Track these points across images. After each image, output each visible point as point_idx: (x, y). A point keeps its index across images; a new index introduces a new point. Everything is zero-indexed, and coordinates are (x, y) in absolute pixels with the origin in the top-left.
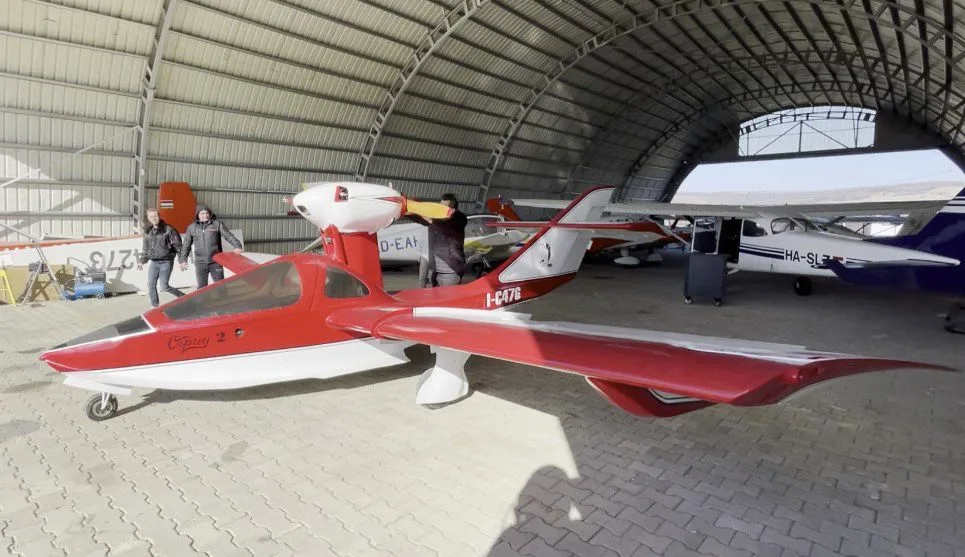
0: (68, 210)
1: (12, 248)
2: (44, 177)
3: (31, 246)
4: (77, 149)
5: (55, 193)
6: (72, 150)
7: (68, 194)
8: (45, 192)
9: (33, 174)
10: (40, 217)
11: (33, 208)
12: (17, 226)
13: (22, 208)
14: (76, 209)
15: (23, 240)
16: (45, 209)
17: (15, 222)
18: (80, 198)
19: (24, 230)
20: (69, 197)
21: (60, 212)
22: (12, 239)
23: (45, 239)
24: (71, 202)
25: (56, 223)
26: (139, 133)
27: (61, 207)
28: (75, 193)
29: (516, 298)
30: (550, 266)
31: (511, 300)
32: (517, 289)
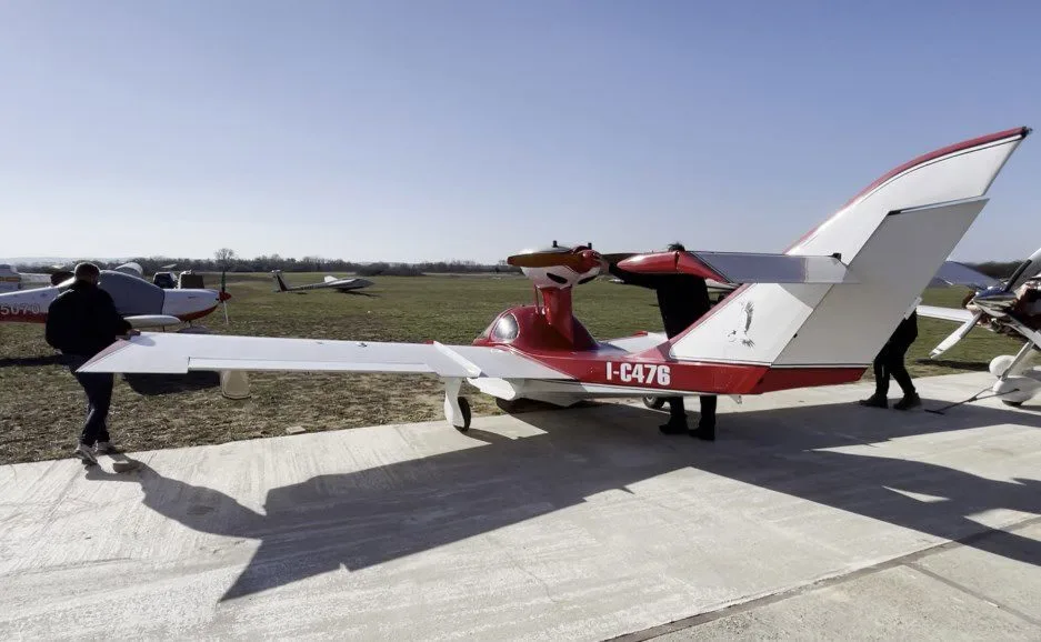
29: (660, 382)
30: (749, 343)
31: (649, 381)
32: (661, 368)
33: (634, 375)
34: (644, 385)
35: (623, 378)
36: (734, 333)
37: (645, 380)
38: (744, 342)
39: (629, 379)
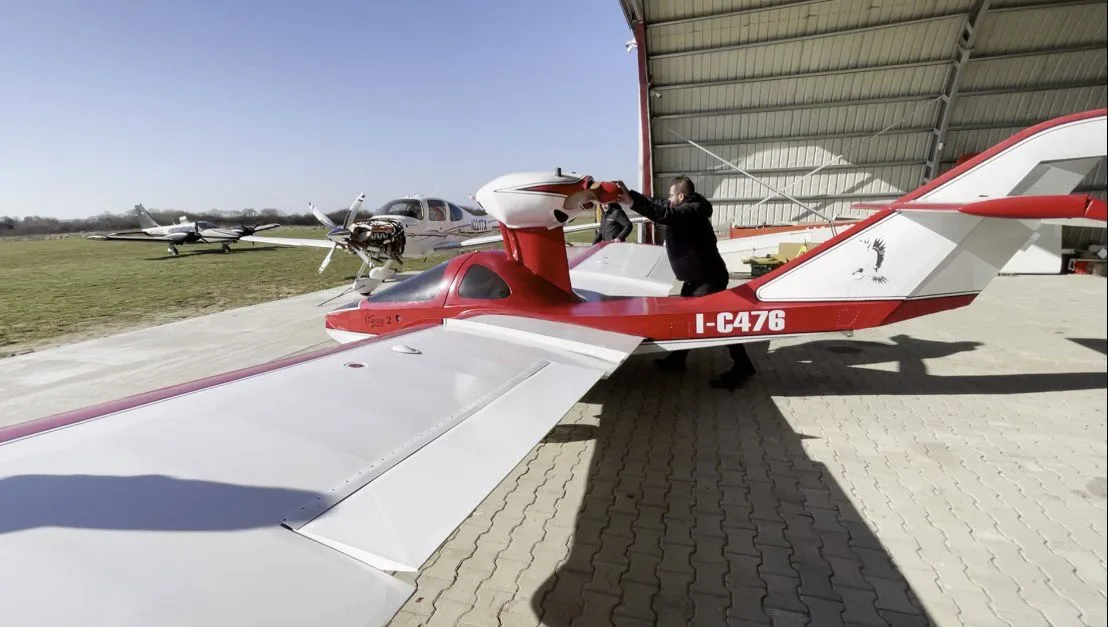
0: (858, 192)
1: (811, 227)
2: (844, 163)
3: (827, 226)
4: (877, 131)
5: (850, 176)
6: (871, 132)
7: (860, 177)
8: (841, 176)
9: (835, 160)
10: (834, 199)
11: (830, 192)
12: (817, 208)
13: (821, 192)
14: (866, 190)
15: (819, 220)
16: (839, 192)
17: (814, 205)
18: (871, 180)
19: (821, 212)
20: (861, 179)
21: (851, 194)
22: (811, 219)
23: (837, 219)
24: (862, 184)
25: (847, 205)
26: (943, 103)
27: (853, 189)
28: (867, 175)
29: (772, 327)
30: (881, 280)
31: (758, 327)
32: (773, 314)
33: (736, 324)
34: (751, 333)
35: (721, 328)
36: (861, 270)
37: (751, 328)
38: (875, 279)
39: (729, 328)
